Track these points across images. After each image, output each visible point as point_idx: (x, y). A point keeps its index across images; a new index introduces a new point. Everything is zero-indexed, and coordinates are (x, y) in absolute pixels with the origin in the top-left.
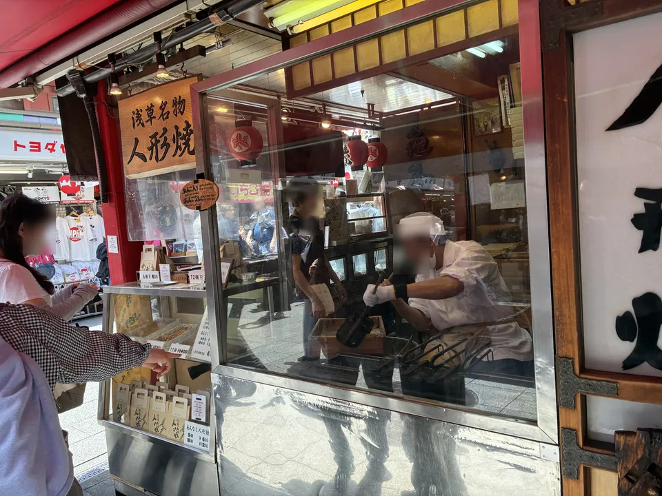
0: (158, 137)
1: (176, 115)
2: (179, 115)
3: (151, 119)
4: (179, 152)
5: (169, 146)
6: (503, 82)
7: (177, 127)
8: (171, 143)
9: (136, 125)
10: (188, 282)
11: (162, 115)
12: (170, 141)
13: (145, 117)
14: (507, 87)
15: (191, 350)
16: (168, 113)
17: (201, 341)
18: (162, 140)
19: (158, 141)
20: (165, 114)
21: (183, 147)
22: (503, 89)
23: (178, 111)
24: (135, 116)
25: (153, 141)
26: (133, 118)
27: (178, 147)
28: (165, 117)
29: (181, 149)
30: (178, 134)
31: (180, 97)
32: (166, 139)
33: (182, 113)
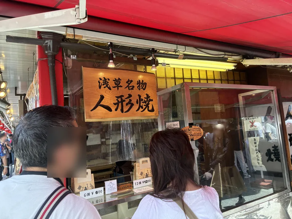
0: (123, 98)
1: (140, 90)
2: (142, 90)
3: (118, 87)
4: (141, 109)
5: (132, 105)
7: (140, 96)
8: (135, 103)
9: (102, 87)
11: (128, 86)
12: (134, 101)
13: (111, 84)
16: (133, 87)
18: (127, 101)
19: (122, 101)
20: (131, 86)
21: (144, 107)
23: (141, 87)
24: (101, 81)
25: (120, 100)
26: (99, 82)
27: (140, 106)
28: (130, 88)
29: (142, 108)
30: (141, 100)
31: (143, 81)
32: (130, 100)
33: (144, 89)
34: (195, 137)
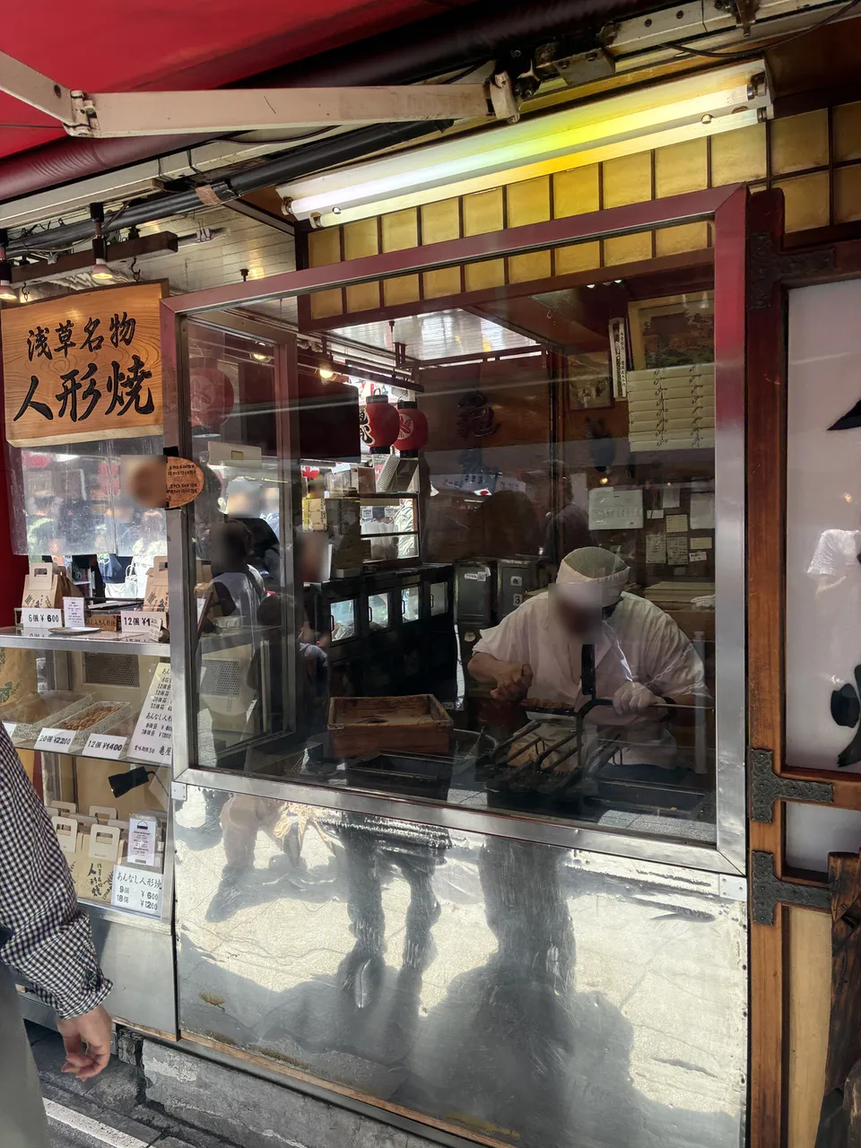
0: (77, 378)
1: (116, 345)
2: (122, 344)
3: (65, 347)
4: (118, 408)
5: (98, 395)
6: (616, 327)
7: (116, 366)
8: (103, 391)
9: (36, 353)
10: (119, 629)
11: (88, 341)
12: (101, 385)
13: (53, 341)
14: (622, 337)
15: (127, 744)
16: (101, 339)
17: (149, 729)
18: (86, 385)
19: (77, 386)
20: (93, 341)
21: (126, 399)
22: (617, 339)
23: (120, 338)
24: (33, 339)
25: (69, 384)
26: (29, 342)
27: (117, 399)
28: (93, 345)
29: (122, 402)
30: (119, 376)
31: (125, 314)
32: (93, 382)
33: (128, 342)
34: (174, 497)
